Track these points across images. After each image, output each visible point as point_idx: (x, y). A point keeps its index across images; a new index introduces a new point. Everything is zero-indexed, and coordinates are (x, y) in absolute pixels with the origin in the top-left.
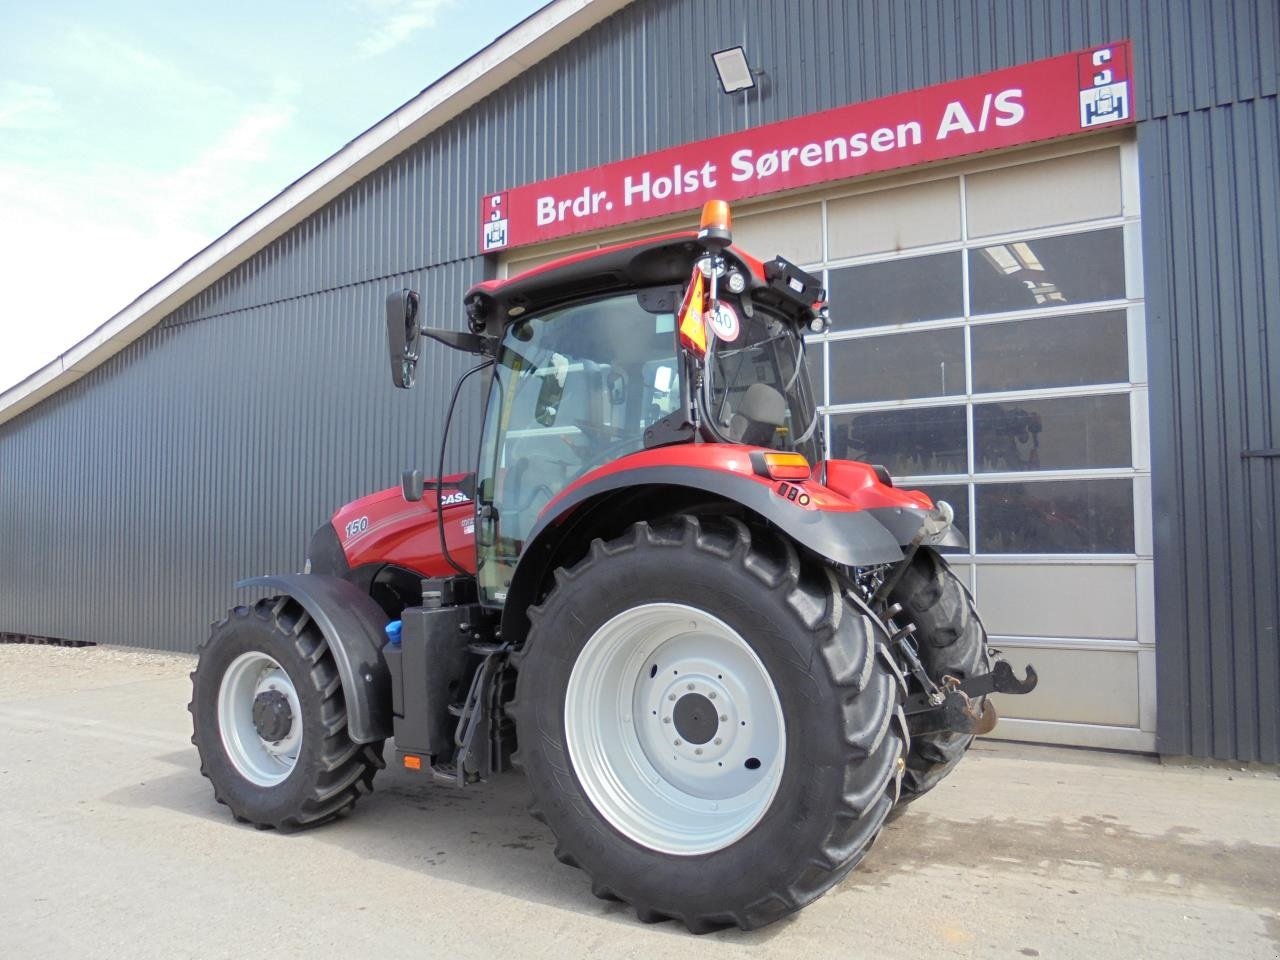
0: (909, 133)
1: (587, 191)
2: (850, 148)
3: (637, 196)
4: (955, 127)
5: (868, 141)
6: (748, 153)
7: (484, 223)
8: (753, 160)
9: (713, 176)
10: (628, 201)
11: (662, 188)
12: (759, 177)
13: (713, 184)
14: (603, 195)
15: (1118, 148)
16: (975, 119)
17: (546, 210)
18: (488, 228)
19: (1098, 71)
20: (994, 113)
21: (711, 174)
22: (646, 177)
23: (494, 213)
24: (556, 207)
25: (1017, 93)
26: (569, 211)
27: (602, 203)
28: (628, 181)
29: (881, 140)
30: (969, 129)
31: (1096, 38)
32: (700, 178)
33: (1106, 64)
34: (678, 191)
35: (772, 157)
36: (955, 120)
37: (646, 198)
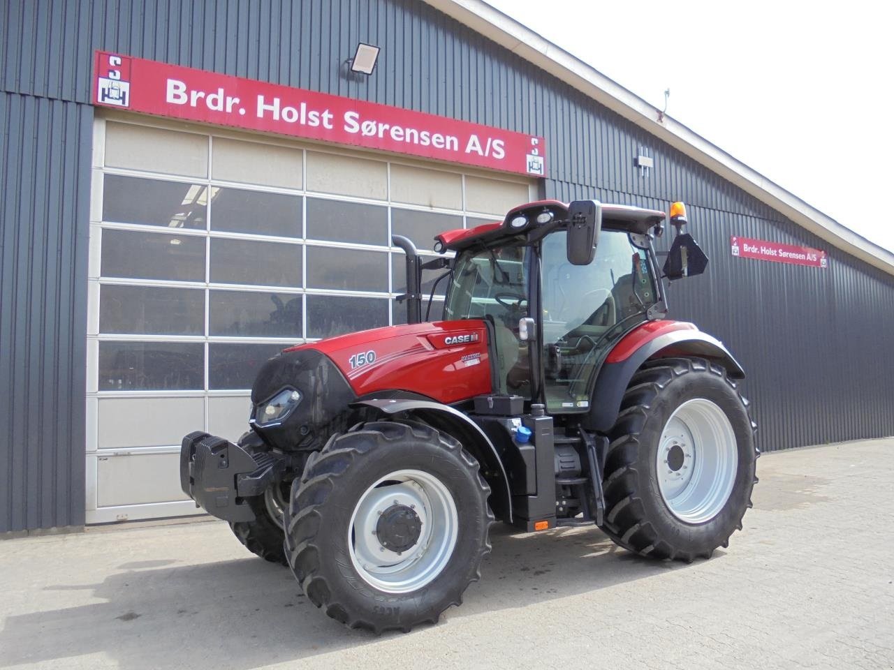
0: (452, 142)
1: (221, 91)
2: (420, 139)
3: (268, 114)
4: (474, 148)
5: (430, 137)
6: (357, 116)
7: (99, 77)
8: (360, 121)
9: (330, 121)
10: (260, 114)
11: (290, 115)
12: (363, 134)
13: (330, 127)
14: (237, 101)
15: (528, 186)
16: (484, 149)
17: (177, 92)
18: (103, 83)
19: (533, 148)
20: (492, 149)
21: (329, 119)
22: (277, 101)
23: (113, 71)
24: (188, 92)
25: (502, 143)
26: (201, 101)
27: (235, 107)
28: (261, 99)
29: (438, 140)
30: (481, 153)
31: (533, 133)
32: (321, 119)
33: (537, 146)
34: (303, 121)
35: (373, 124)
36: (474, 145)
37: (276, 117)
